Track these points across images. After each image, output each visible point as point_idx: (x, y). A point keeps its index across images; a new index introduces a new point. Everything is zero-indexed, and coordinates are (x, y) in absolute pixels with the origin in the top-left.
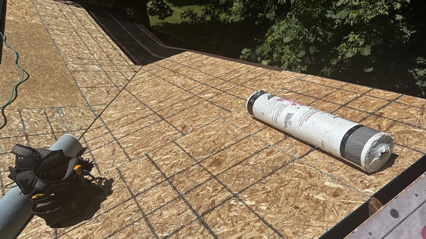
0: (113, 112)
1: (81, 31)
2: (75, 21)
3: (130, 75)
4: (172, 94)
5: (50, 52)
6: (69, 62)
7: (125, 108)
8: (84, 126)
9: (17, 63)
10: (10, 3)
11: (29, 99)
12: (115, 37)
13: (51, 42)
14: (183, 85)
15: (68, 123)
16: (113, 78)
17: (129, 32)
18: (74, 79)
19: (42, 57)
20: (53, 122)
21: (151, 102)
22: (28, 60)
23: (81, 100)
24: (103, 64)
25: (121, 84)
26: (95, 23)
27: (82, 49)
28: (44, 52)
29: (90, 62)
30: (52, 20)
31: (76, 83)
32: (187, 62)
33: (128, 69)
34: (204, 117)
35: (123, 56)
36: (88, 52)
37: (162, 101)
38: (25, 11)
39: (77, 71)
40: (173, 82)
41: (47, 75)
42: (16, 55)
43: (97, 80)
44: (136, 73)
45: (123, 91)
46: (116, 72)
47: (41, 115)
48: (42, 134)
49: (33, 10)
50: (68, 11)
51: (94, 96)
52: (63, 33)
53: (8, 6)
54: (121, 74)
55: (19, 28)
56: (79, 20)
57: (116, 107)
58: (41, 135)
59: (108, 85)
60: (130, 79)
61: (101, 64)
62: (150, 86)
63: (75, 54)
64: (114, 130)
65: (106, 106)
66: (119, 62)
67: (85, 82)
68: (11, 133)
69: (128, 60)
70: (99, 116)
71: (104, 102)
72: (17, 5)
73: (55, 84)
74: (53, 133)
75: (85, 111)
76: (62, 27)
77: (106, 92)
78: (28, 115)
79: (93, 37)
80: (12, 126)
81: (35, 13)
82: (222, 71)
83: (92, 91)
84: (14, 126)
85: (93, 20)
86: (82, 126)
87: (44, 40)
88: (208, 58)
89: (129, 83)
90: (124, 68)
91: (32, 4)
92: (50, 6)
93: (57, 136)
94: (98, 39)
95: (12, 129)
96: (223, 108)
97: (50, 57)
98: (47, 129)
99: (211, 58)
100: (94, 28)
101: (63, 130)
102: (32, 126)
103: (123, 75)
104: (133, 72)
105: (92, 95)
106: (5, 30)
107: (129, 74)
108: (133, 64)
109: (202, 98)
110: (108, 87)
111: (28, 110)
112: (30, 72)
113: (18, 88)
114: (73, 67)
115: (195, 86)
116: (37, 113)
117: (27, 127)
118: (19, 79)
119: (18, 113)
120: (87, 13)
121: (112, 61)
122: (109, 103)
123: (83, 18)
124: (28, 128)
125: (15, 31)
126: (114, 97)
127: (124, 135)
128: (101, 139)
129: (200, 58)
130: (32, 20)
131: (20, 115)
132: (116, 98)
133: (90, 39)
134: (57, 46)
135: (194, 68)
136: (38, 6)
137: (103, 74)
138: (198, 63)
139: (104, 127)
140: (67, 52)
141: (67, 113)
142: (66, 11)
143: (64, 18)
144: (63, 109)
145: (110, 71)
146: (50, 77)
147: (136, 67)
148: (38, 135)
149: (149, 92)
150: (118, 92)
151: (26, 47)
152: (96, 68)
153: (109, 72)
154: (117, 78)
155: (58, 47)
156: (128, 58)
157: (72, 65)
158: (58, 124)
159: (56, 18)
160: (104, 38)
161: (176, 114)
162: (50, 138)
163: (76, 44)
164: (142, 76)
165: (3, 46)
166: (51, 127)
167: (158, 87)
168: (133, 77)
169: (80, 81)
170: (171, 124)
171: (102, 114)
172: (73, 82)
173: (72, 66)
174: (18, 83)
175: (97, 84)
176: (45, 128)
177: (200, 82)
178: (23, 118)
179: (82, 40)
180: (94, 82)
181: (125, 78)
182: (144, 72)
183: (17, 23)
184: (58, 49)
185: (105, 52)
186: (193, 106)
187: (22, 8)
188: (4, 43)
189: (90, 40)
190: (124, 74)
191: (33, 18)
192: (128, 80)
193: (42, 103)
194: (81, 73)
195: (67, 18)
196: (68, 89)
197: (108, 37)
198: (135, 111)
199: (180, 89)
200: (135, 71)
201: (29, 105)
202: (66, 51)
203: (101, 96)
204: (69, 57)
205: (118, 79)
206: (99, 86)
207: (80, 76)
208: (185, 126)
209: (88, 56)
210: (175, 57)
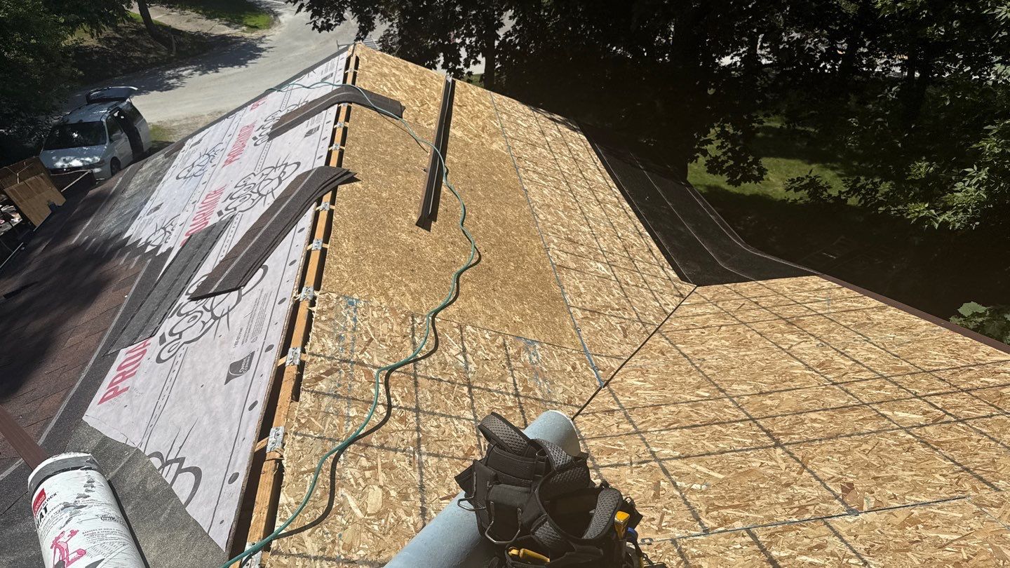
0: (639, 383)
1: (576, 182)
2: (566, 159)
3: (671, 301)
4: (791, 380)
5: (520, 216)
6: (552, 246)
7: (667, 382)
8: (577, 399)
9: (462, 225)
10: (459, 104)
11: (479, 307)
12: (641, 207)
13: (522, 195)
14: (821, 365)
15: (545, 380)
16: (634, 301)
17: (670, 202)
18: (559, 283)
19: (504, 223)
20: (518, 369)
21: (735, 387)
22: (480, 223)
23: (572, 334)
24: (615, 264)
25: (651, 318)
26: (604, 170)
27: (577, 221)
28: (509, 212)
29: (590, 253)
30: (526, 150)
31: (563, 293)
32: (820, 304)
33: (667, 286)
34: (909, 479)
35: (656, 254)
36: (587, 230)
37: (767, 393)
38: (481, 123)
39: (567, 268)
40: (790, 348)
41: (512, 264)
42: (462, 209)
43: (602, 297)
44: (682, 299)
45: (656, 336)
46: (642, 287)
47: (498, 347)
48: (496, 391)
49: (495, 124)
50: (556, 135)
51: (596, 333)
52: (544, 180)
53: (455, 108)
54: (650, 295)
55: (469, 154)
56: (573, 158)
57: (643, 372)
58: (495, 394)
59: (624, 314)
60: (670, 312)
61: (612, 263)
62: (723, 341)
63: (564, 230)
64: (647, 432)
65: (621, 362)
66: (648, 266)
67: (579, 296)
68: (444, 371)
69: (665, 265)
70: (607, 384)
71: (617, 352)
72: (470, 108)
73: (524, 285)
74: (517, 395)
75: (577, 362)
76: (543, 168)
77: (620, 329)
78: (474, 340)
79: (598, 201)
80: (447, 357)
81: (498, 129)
82: (939, 358)
83: (593, 320)
84: (450, 359)
85: (599, 163)
86: (572, 396)
87: (510, 188)
88: (884, 308)
89: (668, 321)
90: (658, 285)
91: (495, 111)
92: (525, 120)
93: (525, 404)
94: (609, 206)
95: (446, 364)
96: (967, 470)
97: (518, 226)
98: (506, 381)
99: (892, 310)
100: (601, 180)
101: (536, 394)
102: (480, 367)
103: (656, 300)
104: (677, 296)
105: (592, 330)
106: (447, 155)
107: (668, 298)
108: (676, 276)
109: (890, 420)
110: (625, 319)
111: (476, 330)
112: (483, 249)
113: (461, 278)
114: (558, 258)
115: (858, 376)
116: (491, 341)
117: (472, 367)
118: (464, 261)
119: (457, 331)
120: (589, 146)
121: (633, 262)
122: (627, 358)
123: (581, 155)
124: (473, 370)
125: (463, 160)
126: (636, 345)
127: (677, 454)
128: (619, 446)
129: (858, 302)
130: (492, 144)
131: (462, 338)
132: (641, 350)
133: (591, 202)
134: (532, 205)
135: (845, 327)
136: (505, 117)
137: (616, 286)
138: (853, 314)
139: (621, 414)
140: (549, 222)
141: (543, 358)
142: (551, 135)
143: (546, 149)
144: (538, 346)
145: (630, 282)
146: (516, 268)
147: (684, 286)
148: (490, 390)
149: (725, 358)
150: (646, 336)
151: (479, 195)
152: (603, 270)
153: (627, 284)
154: (644, 301)
155: (534, 207)
156: (666, 261)
157: (557, 252)
158: (528, 378)
159: (534, 146)
160: (618, 206)
161: (814, 440)
162: (510, 404)
163: (566, 208)
164: (699, 311)
165: (443, 187)
166: (514, 381)
167: (750, 350)
168: (677, 308)
169: (570, 290)
170: (804, 467)
171: (612, 381)
172: (557, 290)
173: (559, 255)
174: (462, 267)
175: (604, 307)
176: (502, 379)
177: (872, 371)
178: (466, 345)
179: (577, 201)
180: (596, 300)
181: (660, 306)
182: (704, 303)
183: (467, 144)
184: (533, 213)
185: (620, 238)
186: (863, 434)
187: (478, 117)
188: (444, 181)
189: (592, 205)
190: (657, 296)
191: (494, 139)
192: (666, 312)
193: (499, 321)
194: (573, 274)
195: (553, 150)
196: (548, 303)
197: (628, 206)
198: (696, 399)
199: (813, 372)
200: (681, 296)
201: (476, 318)
202: (547, 220)
203: (611, 336)
204: (553, 233)
205: (646, 305)
206: (607, 313)
207: (571, 281)
208: (851, 485)
209: (587, 238)
210: (784, 284)
